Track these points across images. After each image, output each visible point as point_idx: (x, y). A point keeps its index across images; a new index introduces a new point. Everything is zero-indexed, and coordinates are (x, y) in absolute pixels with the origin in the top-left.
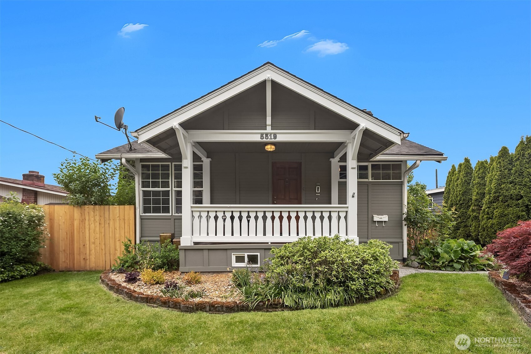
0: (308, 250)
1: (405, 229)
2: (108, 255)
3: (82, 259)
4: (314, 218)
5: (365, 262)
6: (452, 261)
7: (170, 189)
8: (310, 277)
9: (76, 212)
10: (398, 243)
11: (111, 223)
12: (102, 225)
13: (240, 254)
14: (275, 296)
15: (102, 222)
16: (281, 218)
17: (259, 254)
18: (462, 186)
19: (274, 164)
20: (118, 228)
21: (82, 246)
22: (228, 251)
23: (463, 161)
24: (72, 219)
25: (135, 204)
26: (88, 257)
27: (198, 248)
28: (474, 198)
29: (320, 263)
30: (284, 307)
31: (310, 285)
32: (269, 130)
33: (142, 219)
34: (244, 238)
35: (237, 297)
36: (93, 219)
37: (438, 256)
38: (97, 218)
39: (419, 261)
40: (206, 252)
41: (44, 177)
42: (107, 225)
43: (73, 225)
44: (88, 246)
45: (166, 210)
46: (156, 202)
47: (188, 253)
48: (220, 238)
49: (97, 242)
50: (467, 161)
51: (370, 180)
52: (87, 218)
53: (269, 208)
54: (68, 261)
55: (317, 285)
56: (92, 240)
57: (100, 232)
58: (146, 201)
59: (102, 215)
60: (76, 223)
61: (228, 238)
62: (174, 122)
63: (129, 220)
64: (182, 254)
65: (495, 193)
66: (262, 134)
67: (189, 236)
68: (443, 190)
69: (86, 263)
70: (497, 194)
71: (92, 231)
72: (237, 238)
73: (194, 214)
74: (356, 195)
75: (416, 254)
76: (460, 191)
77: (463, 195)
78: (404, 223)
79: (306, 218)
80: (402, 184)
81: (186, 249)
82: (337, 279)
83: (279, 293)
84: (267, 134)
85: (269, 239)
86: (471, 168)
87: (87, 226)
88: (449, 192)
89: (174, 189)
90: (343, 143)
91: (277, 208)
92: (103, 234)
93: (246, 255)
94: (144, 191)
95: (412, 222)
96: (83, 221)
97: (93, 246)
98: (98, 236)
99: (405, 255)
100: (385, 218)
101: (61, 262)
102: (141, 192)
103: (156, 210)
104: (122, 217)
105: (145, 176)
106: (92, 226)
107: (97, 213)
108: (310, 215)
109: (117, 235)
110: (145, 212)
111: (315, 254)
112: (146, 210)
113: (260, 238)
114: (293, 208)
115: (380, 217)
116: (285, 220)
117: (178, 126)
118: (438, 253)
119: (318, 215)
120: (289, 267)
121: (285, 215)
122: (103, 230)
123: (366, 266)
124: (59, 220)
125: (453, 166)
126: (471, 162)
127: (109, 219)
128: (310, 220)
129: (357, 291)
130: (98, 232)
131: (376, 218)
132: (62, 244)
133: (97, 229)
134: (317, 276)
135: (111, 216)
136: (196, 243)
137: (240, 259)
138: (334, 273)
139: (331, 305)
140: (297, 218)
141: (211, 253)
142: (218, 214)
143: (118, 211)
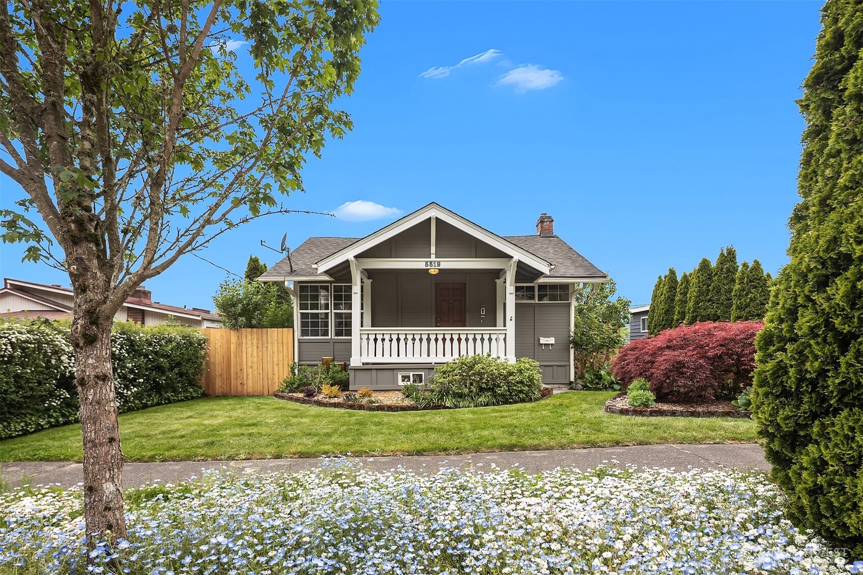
0: (466, 365)
1: (572, 351)
2: (265, 379)
3: (239, 384)
4: (475, 340)
5: (511, 374)
6: (612, 383)
7: (329, 311)
8: (466, 386)
9: (233, 335)
10: (565, 366)
11: (269, 346)
12: (260, 349)
13: (405, 373)
14: (438, 400)
15: (260, 345)
16: (444, 340)
17: (423, 373)
18: (665, 303)
19: (437, 285)
20: (276, 352)
21: (239, 371)
22: (395, 371)
23: (668, 273)
24: (229, 343)
25: (293, 327)
26: (245, 382)
27: (367, 368)
28: (675, 317)
29: (474, 374)
30: (445, 407)
31: (466, 391)
32: (433, 258)
33: (300, 342)
34: (410, 359)
35: (407, 402)
36: (250, 342)
37: (600, 378)
38: (255, 341)
39: (583, 384)
40: (374, 372)
41: (150, 293)
42: (265, 349)
43: (229, 349)
44: (245, 370)
45: (326, 333)
46: (315, 324)
47: (358, 373)
48: (387, 359)
49: (255, 366)
50: (672, 272)
51: (537, 302)
52: (244, 341)
53: (433, 331)
54: (225, 386)
55: (471, 392)
56: (250, 364)
57: (258, 356)
58: (304, 324)
59: (260, 338)
60: (233, 347)
61: (394, 359)
62: (349, 255)
63: (288, 343)
64: (352, 373)
65: (693, 312)
66: (427, 262)
67: (359, 357)
68: (647, 308)
69: (243, 387)
70: (695, 314)
71: (249, 355)
72: (402, 359)
73: (363, 336)
74: (514, 318)
75: (582, 377)
76: (663, 309)
77: (665, 314)
78: (571, 345)
79: (467, 340)
80: (569, 305)
81: (356, 370)
82: (487, 386)
83: (442, 398)
84: (431, 262)
85: (433, 359)
86: (676, 281)
87: (244, 350)
88: (653, 310)
89: (333, 311)
90: (502, 270)
91: (441, 331)
92: (260, 358)
93: (411, 374)
94: (302, 314)
95: (577, 345)
96: (240, 345)
97: (250, 371)
98: (255, 360)
99: (572, 379)
100: (552, 341)
101: (217, 387)
102: (299, 314)
103: (316, 333)
104: (280, 341)
105: (302, 298)
106: (249, 350)
107: (255, 336)
108: (471, 337)
109: (276, 360)
110: (302, 335)
111: (471, 368)
112: (304, 333)
113: (424, 359)
114: (455, 331)
115: (546, 339)
116: (448, 342)
117: (353, 259)
118: (601, 375)
119: (478, 337)
120: (450, 378)
121: (448, 337)
122: (260, 354)
123: (511, 377)
124: (215, 344)
125: (660, 277)
126: (677, 274)
127: (267, 343)
128: (471, 342)
129: (502, 395)
130: (256, 356)
131: (543, 341)
132: (218, 370)
133: (255, 353)
134: (471, 384)
135: (269, 339)
136: (363, 364)
137: (405, 378)
138: (484, 381)
139: (482, 405)
140: (459, 340)
141: (379, 372)
142: (385, 336)
143: (276, 334)
